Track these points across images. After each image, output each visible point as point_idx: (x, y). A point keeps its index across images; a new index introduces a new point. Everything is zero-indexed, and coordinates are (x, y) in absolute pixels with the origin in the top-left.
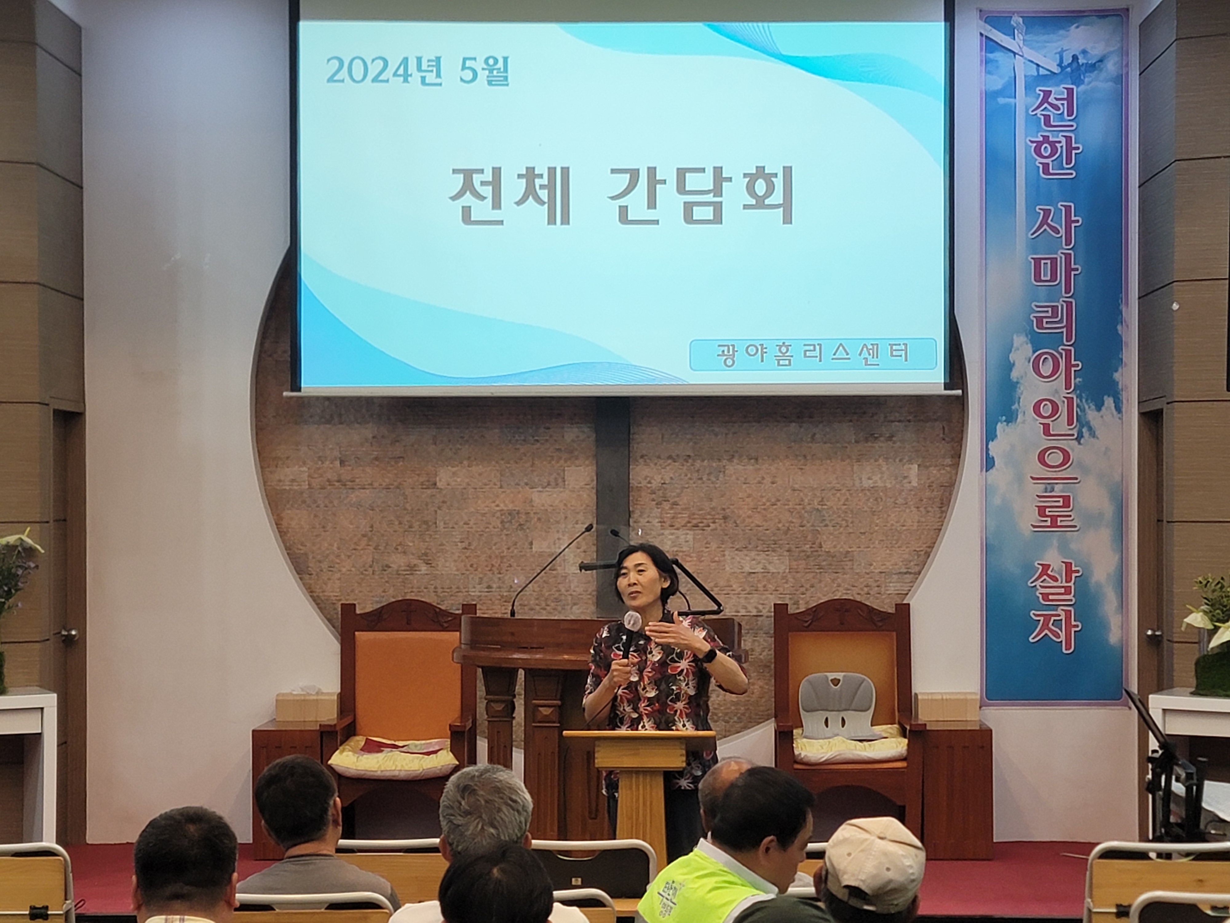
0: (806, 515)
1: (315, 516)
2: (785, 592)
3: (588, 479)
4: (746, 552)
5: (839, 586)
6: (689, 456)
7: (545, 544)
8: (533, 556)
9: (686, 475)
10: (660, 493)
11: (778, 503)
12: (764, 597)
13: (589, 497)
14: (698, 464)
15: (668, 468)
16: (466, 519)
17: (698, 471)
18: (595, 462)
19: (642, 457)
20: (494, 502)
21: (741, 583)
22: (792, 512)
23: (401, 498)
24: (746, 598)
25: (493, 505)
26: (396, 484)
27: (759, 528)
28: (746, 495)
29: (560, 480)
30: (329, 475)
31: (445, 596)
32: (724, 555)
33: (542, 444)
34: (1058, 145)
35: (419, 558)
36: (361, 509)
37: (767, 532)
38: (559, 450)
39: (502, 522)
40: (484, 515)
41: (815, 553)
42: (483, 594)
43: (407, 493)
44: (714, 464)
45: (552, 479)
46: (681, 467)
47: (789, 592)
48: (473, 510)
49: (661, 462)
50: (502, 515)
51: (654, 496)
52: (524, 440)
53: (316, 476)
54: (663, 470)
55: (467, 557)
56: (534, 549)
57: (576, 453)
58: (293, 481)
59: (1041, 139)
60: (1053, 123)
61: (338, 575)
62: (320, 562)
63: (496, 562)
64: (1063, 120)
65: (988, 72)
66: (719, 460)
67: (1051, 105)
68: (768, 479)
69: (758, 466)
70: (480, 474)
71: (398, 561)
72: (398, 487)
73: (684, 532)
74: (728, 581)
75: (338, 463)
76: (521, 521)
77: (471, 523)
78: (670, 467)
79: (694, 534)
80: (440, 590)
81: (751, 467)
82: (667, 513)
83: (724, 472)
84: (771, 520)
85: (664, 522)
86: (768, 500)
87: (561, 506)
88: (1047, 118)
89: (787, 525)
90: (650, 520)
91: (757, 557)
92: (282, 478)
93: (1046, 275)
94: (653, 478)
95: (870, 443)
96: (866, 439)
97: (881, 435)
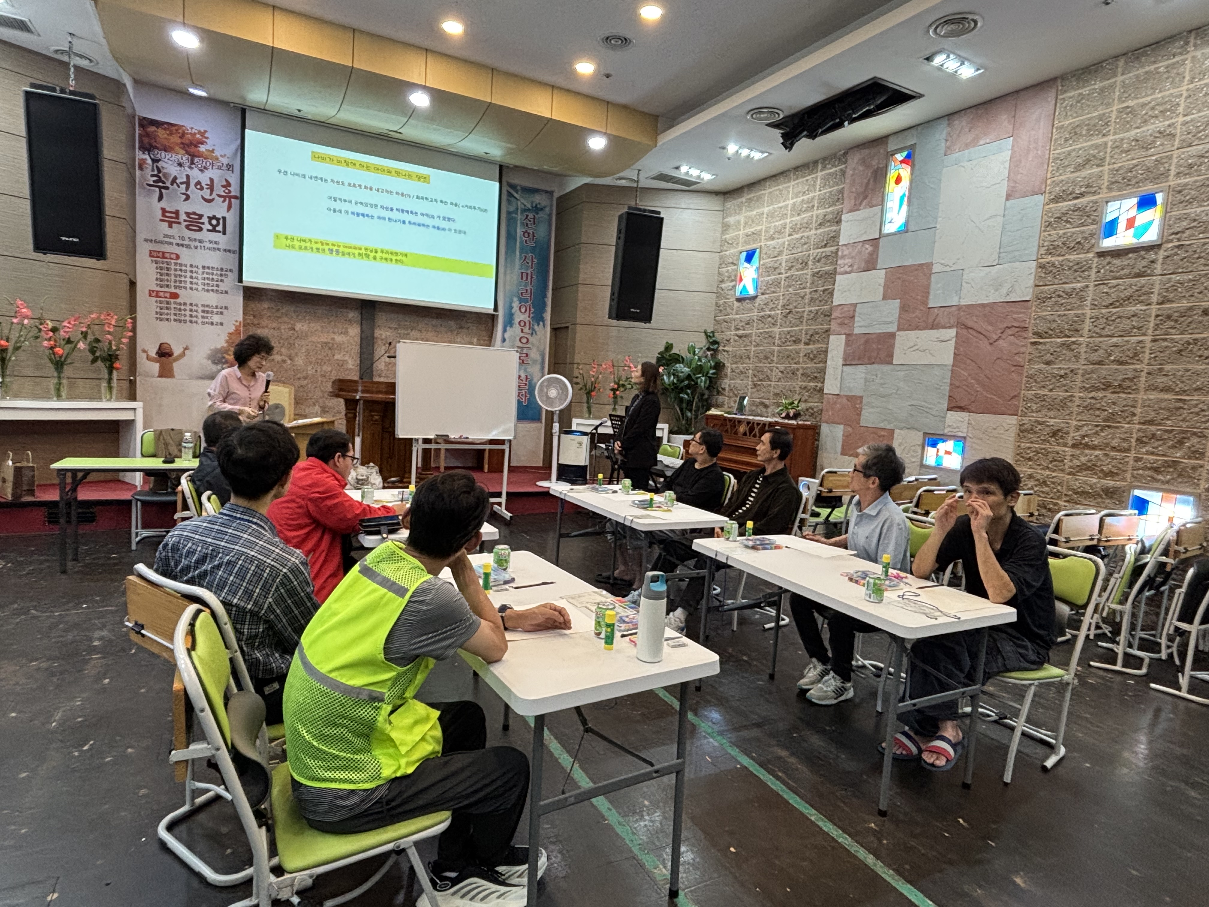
3: (357, 333)
7: (339, 356)
8: (334, 360)
10: (384, 340)
13: (358, 339)
16: (307, 344)
17: (400, 334)
18: (360, 327)
19: (379, 326)
25: (319, 339)
29: (346, 332)
31: (298, 373)
33: (340, 317)
34: (530, 234)
38: (346, 320)
39: (322, 346)
40: (315, 343)
45: (343, 331)
48: (310, 340)
49: (386, 328)
50: (322, 343)
51: (382, 340)
52: (332, 315)
54: (386, 331)
55: (308, 359)
56: (335, 358)
57: (353, 322)
59: (525, 231)
60: (529, 226)
63: (319, 361)
64: (532, 226)
65: (509, 205)
67: (528, 220)
70: (314, 327)
76: (330, 346)
77: (310, 345)
78: (389, 330)
87: (347, 341)
88: (527, 224)
93: (525, 278)
94: (382, 334)
95: (461, 330)
96: (459, 328)
97: (465, 327)
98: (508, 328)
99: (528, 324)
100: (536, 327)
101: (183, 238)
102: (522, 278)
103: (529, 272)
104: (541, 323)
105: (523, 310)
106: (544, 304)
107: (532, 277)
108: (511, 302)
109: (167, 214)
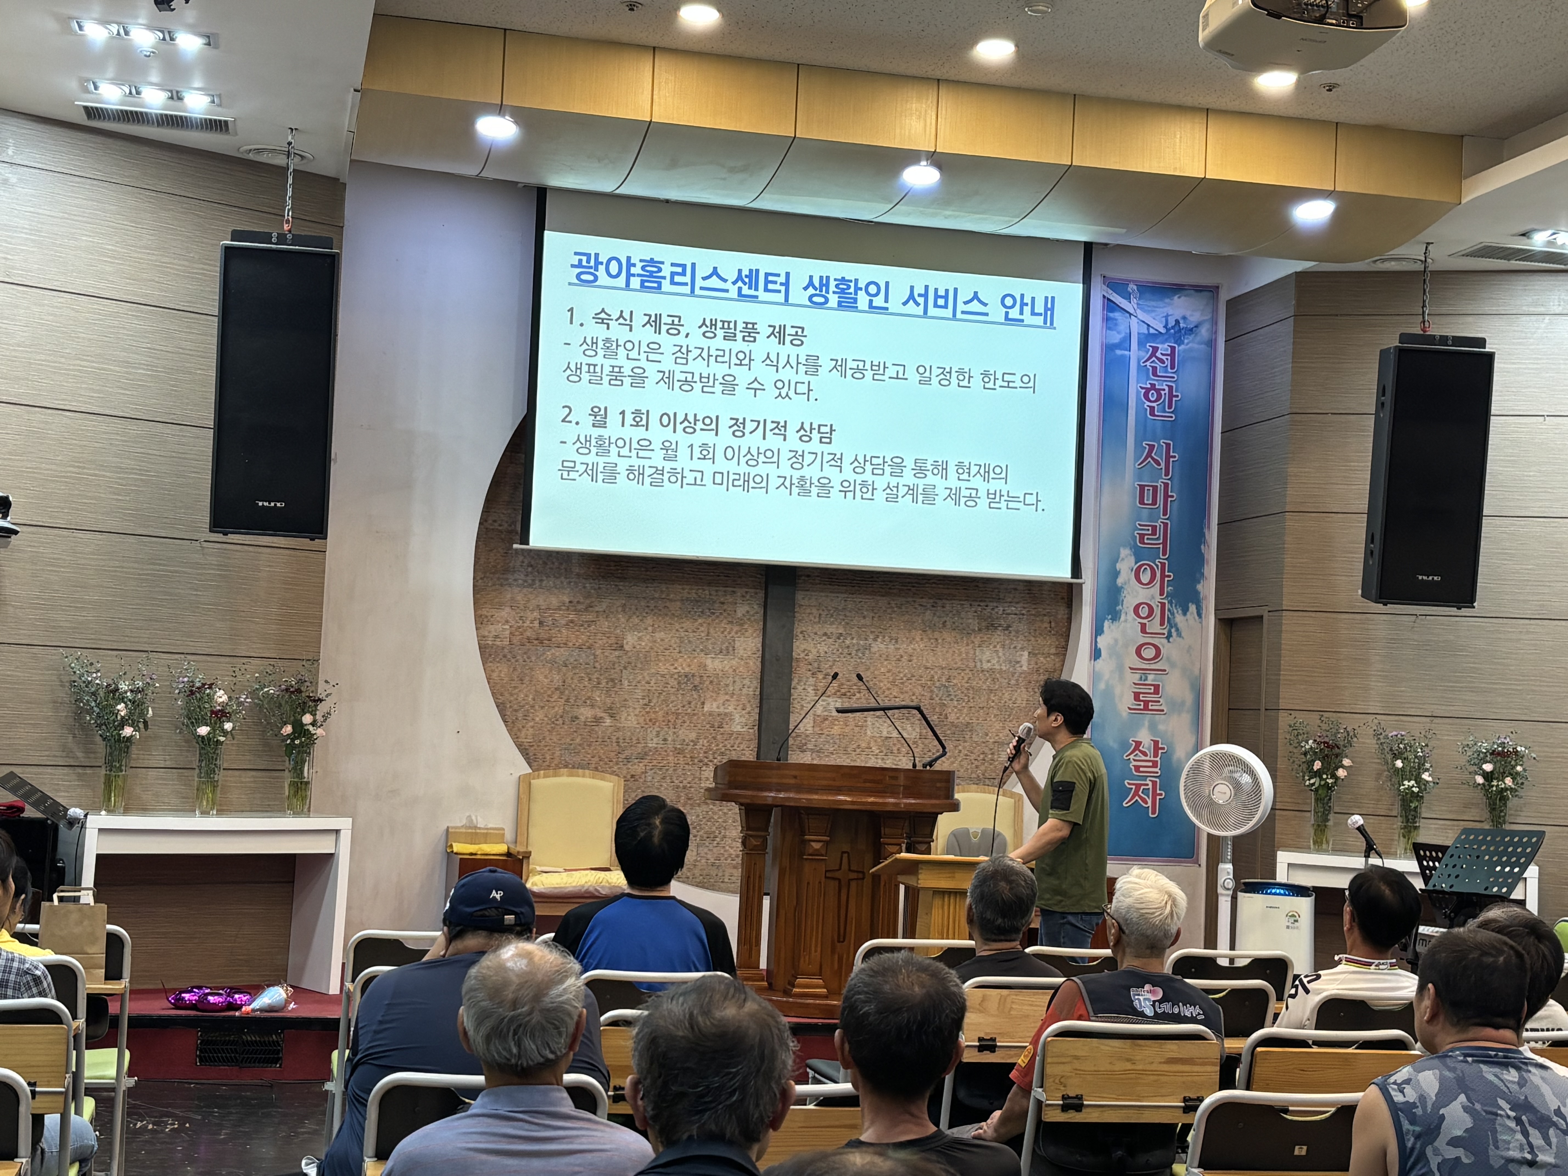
0: (935, 690)
1: (515, 669)
3: (754, 649)
6: (841, 634)
7: (715, 705)
8: (704, 715)
9: (838, 650)
10: (816, 665)
12: (897, 759)
13: (755, 665)
14: (848, 642)
15: (823, 643)
16: (647, 678)
17: (848, 647)
18: (761, 634)
19: (802, 632)
20: (673, 665)
23: (592, 657)
24: (883, 759)
25: (672, 667)
26: (587, 644)
27: (897, 700)
29: (731, 649)
30: (529, 633)
31: (626, 747)
32: (866, 721)
33: (718, 617)
34: (1163, 392)
35: (605, 711)
36: (556, 665)
38: (731, 622)
39: (679, 683)
40: (663, 676)
42: (660, 746)
43: (597, 653)
44: (862, 642)
45: (724, 647)
46: (834, 643)
47: (918, 756)
48: (653, 671)
49: (817, 638)
50: (679, 676)
51: (810, 667)
52: (702, 612)
53: (517, 633)
54: (818, 645)
55: (648, 713)
56: (706, 709)
57: (746, 626)
58: (496, 637)
59: (1149, 386)
60: (1159, 374)
61: (531, 724)
62: (516, 711)
63: (672, 718)
64: (1166, 372)
65: (1108, 328)
66: (866, 639)
67: (1157, 358)
68: (905, 657)
69: (898, 646)
70: (662, 640)
71: (586, 713)
72: (589, 648)
73: (835, 699)
74: (869, 743)
75: (536, 624)
76: (696, 683)
77: (652, 682)
78: (825, 642)
79: (843, 702)
80: (621, 741)
81: (892, 646)
82: (820, 682)
84: (907, 692)
85: (818, 690)
86: (905, 676)
87: (731, 670)
88: (1154, 369)
89: (920, 698)
90: (806, 687)
92: (486, 634)
93: (1148, 500)
94: (810, 651)
95: (990, 632)
96: (987, 628)
97: (1000, 625)
98: (1106, 624)
99: (1157, 612)
100: (1179, 618)
102: (1142, 502)
103: (1159, 484)
104: (1193, 608)
105: (1146, 577)
106: (1200, 560)
107: (1166, 496)
108: (1115, 560)
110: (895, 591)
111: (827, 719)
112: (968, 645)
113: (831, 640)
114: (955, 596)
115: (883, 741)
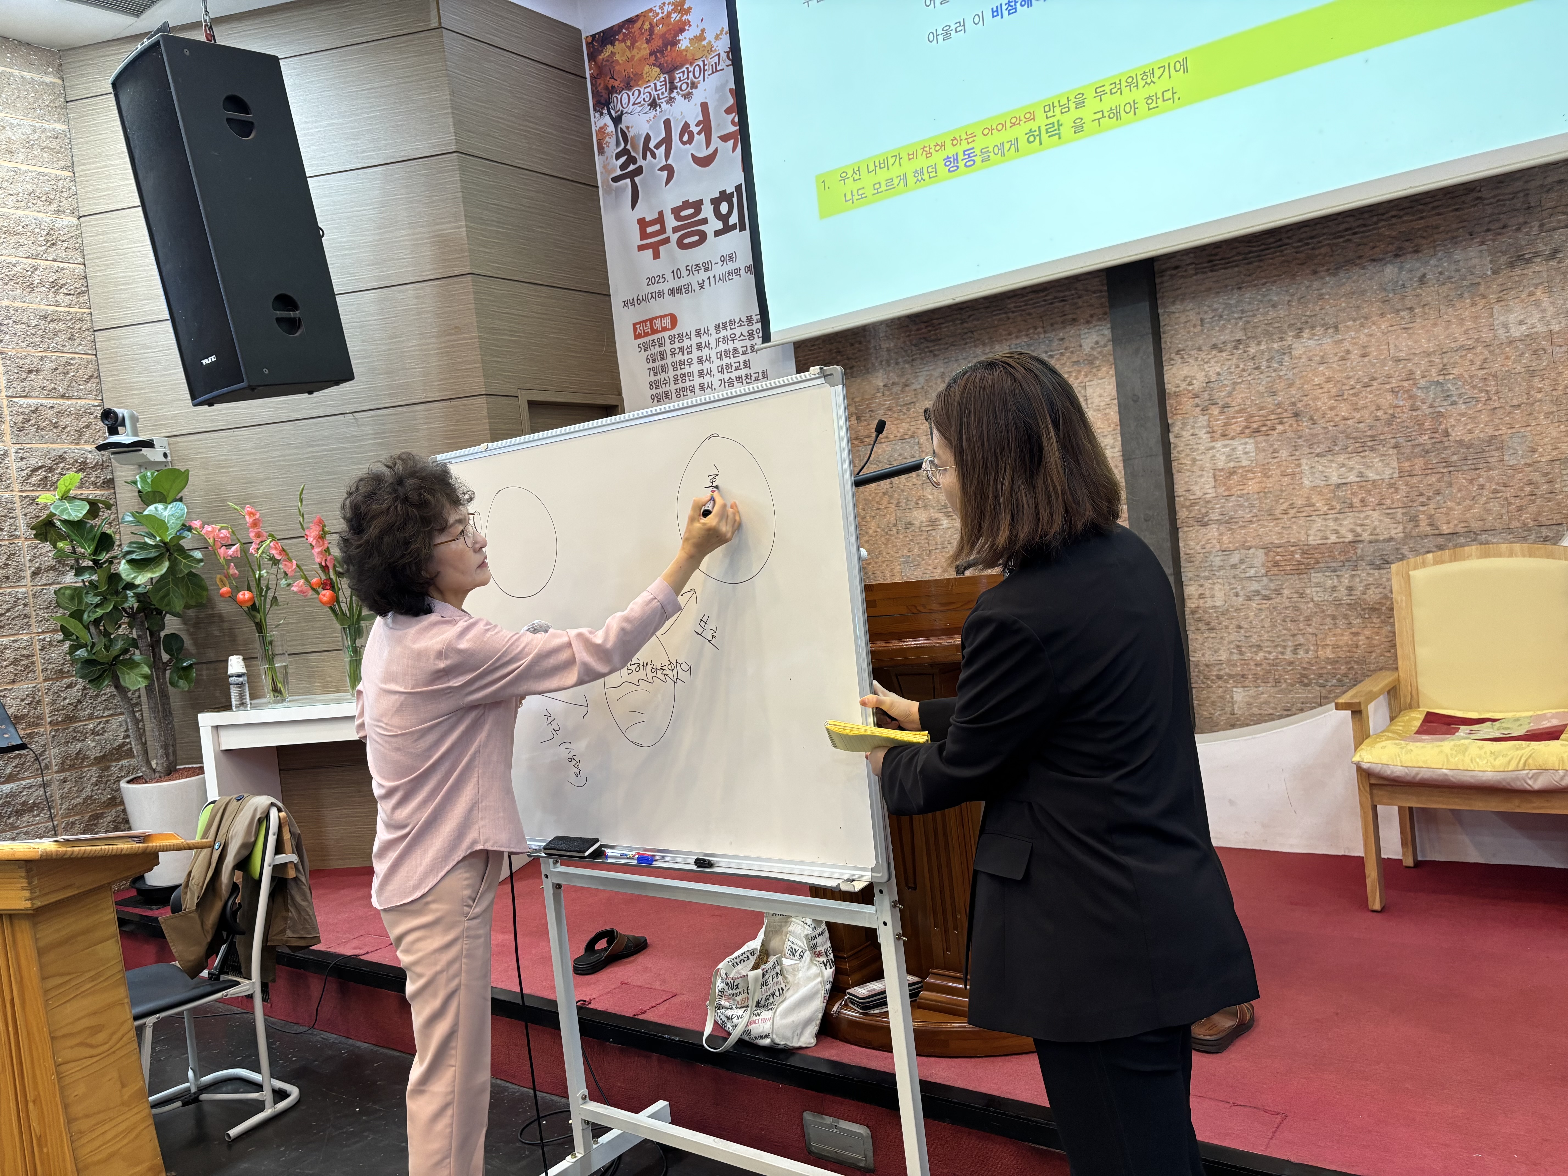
0: (1419, 393)
2: (1394, 506)
4: (1330, 457)
5: (1482, 487)
6: (1239, 341)
9: (1237, 366)
10: (1206, 396)
11: (1375, 383)
12: (1362, 515)
14: (1252, 350)
15: (1213, 362)
17: (1253, 358)
19: (1177, 353)
21: (1328, 499)
22: (1398, 392)
23: (916, 447)
24: (1336, 519)
27: (1350, 422)
28: (1323, 379)
32: (1299, 466)
37: (1362, 424)
38: (1077, 363)
41: (1438, 446)
43: (920, 441)
44: (1275, 346)
46: (1230, 357)
47: (1400, 505)
49: (1203, 355)
51: (1197, 400)
54: (1206, 366)
57: (1097, 363)
66: (1282, 339)
68: (1356, 352)
69: (1339, 337)
71: (920, 517)
73: (1243, 441)
74: (1309, 498)
78: (1216, 359)
79: (1256, 443)
81: (1329, 340)
82: (1218, 420)
83: (1290, 353)
84: (1365, 407)
85: (1213, 432)
86: (1358, 381)
89: (1391, 411)
90: (1197, 431)
91: (1346, 462)
94: (1193, 378)
95: (1518, 271)
96: (1511, 265)
97: (1537, 254)
101: (677, 274)
109: (649, 230)
110: (1323, 250)
111: (1235, 472)
112: (1474, 304)
113: (1224, 354)
114: (1437, 227)
115: (1334, 491)
